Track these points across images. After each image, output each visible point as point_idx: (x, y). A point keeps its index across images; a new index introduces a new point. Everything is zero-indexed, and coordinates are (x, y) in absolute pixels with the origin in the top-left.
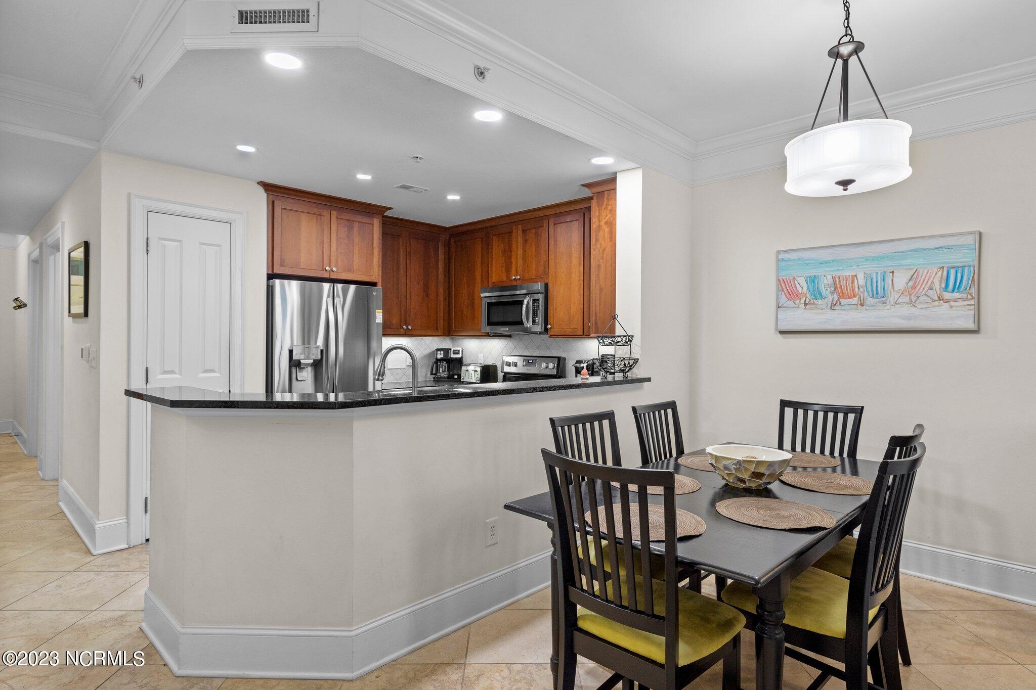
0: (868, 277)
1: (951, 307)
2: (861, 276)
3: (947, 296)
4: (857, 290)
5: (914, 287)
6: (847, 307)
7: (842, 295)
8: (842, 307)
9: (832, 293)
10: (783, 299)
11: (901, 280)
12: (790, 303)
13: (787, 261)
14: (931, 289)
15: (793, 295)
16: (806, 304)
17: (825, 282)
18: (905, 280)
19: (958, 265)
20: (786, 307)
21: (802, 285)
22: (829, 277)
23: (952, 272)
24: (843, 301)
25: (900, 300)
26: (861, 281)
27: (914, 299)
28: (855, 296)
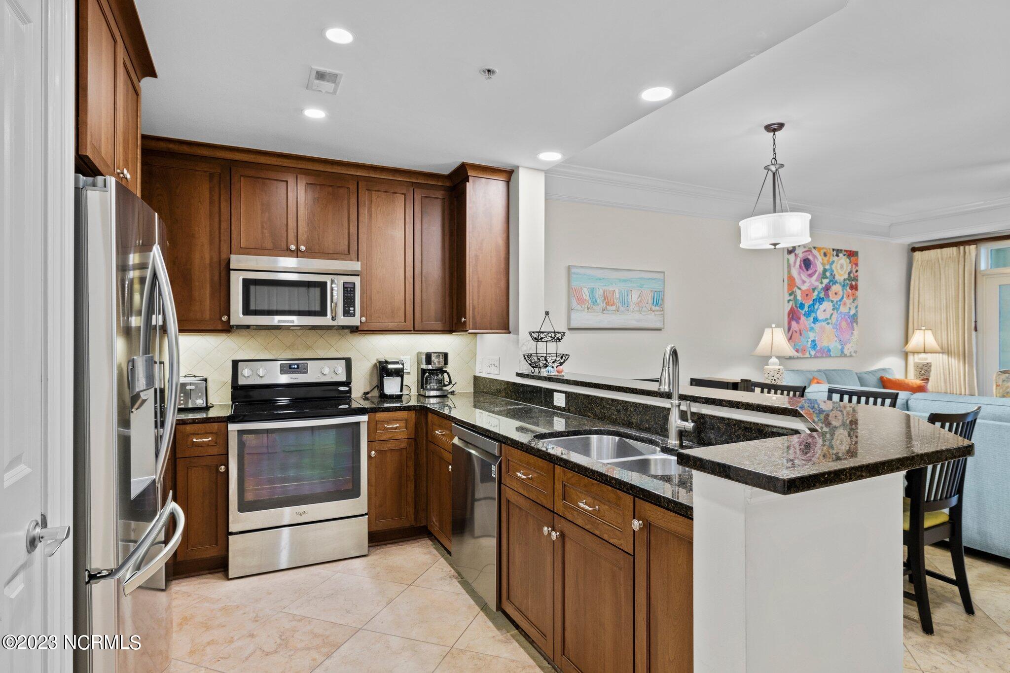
0: (620, 292)
1: (655, 315)
2: (617, 291)
3: (654, 308)
4: (615, 301)
5: (641, 302)
6: (610, 312)
7: (608, 304)
8: (608, 312)
9: (603, 301)
10: (574, 303)
11: (635, 297)
12: (579, 307)
13: (577, 274)
14: (647, 303)
15: (581, 301)
16: (588, 308)
17: (600, 292)
18: (637, 296)
19: (658, 290)
20: (577, 310)
21: (586, 294)
22: (601, 290)
23: (656, 293)
24: (609, 308)
25: (635, 309)
26: (617, 295)
27: (641, 309)
28: (614, 305)
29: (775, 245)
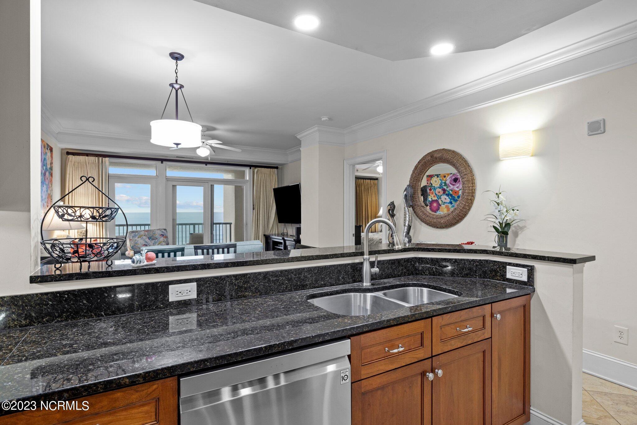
29: (177, 144)
